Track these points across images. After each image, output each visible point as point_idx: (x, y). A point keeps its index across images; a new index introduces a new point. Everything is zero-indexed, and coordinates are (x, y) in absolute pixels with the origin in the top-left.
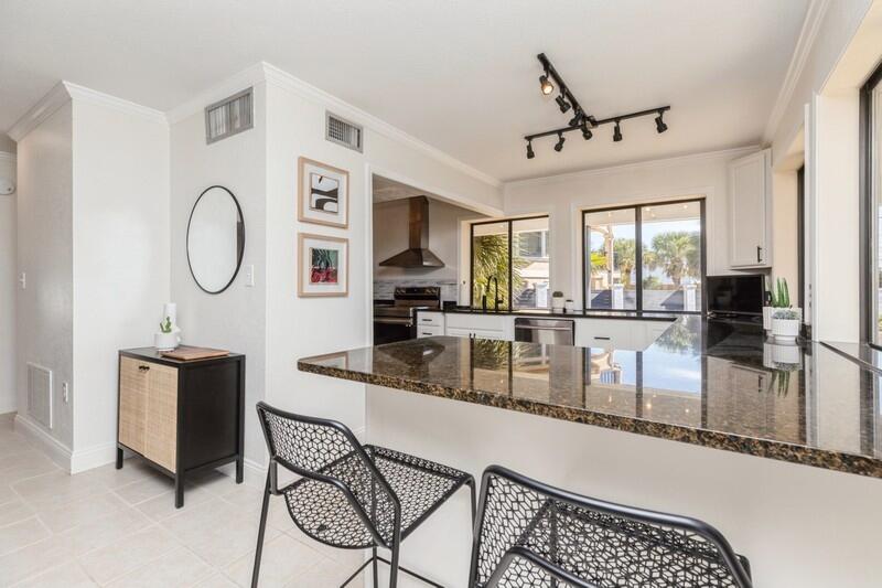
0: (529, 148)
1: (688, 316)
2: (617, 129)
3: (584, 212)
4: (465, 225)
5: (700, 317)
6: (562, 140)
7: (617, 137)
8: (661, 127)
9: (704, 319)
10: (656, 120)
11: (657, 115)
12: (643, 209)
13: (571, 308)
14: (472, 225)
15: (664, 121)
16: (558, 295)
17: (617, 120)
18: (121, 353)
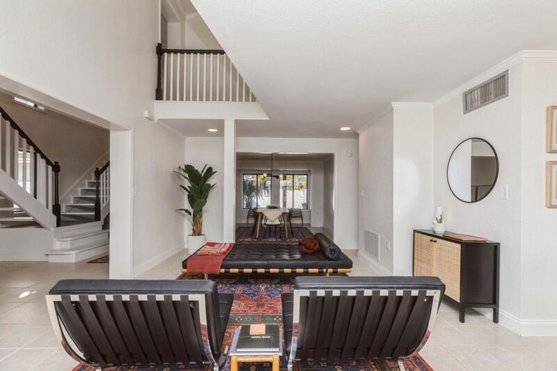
18: (415, 231)
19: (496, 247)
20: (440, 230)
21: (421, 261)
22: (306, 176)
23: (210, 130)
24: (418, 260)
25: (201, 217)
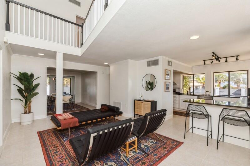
0: (204, 63)
1: (242, 97)
2: (226, 60)
3: (214, 73)
4: (182, 75)
5: (246, 97)
6: (213, 61)
7: (226, 61)
8: (237, 59)
9: (247, 98)
10: (236, 58)
11: (236, 57)
12: (230, 72)
13: (211, 95)
14: (183, 75)
15: (238, 58)
16: (207, 91)
17: (226, 58)
18: (135, 100)
19: (156, 102)
20: (142, 99)
21: (137, 108)
22: (70, 79)
23: (39, 54)
24: (136, 108)
25: (30, 103)
